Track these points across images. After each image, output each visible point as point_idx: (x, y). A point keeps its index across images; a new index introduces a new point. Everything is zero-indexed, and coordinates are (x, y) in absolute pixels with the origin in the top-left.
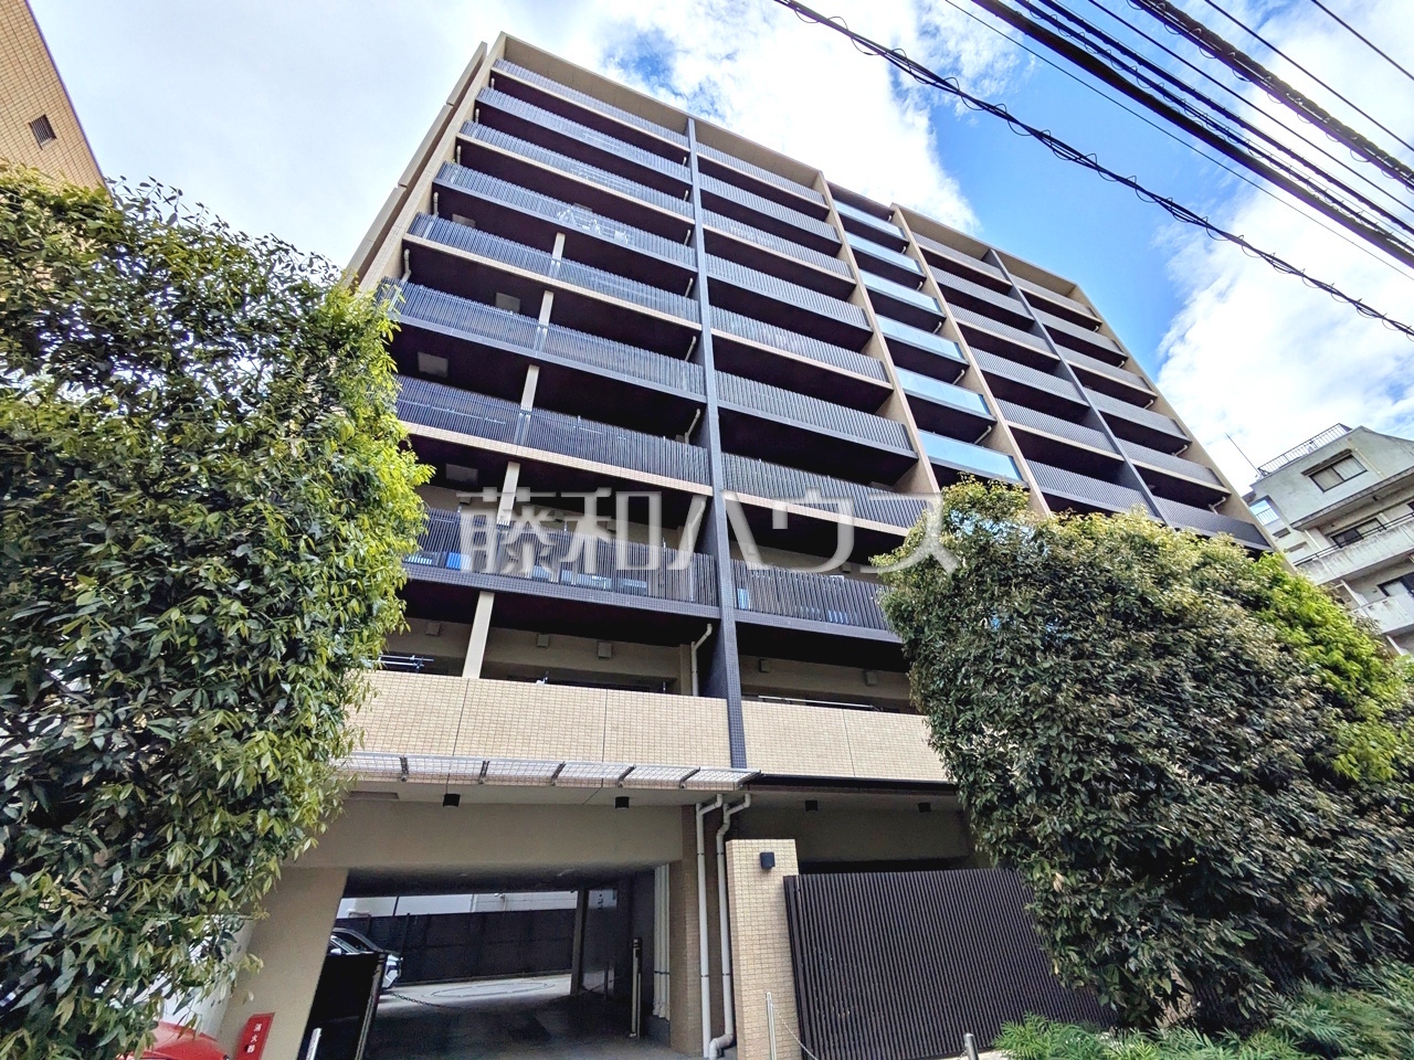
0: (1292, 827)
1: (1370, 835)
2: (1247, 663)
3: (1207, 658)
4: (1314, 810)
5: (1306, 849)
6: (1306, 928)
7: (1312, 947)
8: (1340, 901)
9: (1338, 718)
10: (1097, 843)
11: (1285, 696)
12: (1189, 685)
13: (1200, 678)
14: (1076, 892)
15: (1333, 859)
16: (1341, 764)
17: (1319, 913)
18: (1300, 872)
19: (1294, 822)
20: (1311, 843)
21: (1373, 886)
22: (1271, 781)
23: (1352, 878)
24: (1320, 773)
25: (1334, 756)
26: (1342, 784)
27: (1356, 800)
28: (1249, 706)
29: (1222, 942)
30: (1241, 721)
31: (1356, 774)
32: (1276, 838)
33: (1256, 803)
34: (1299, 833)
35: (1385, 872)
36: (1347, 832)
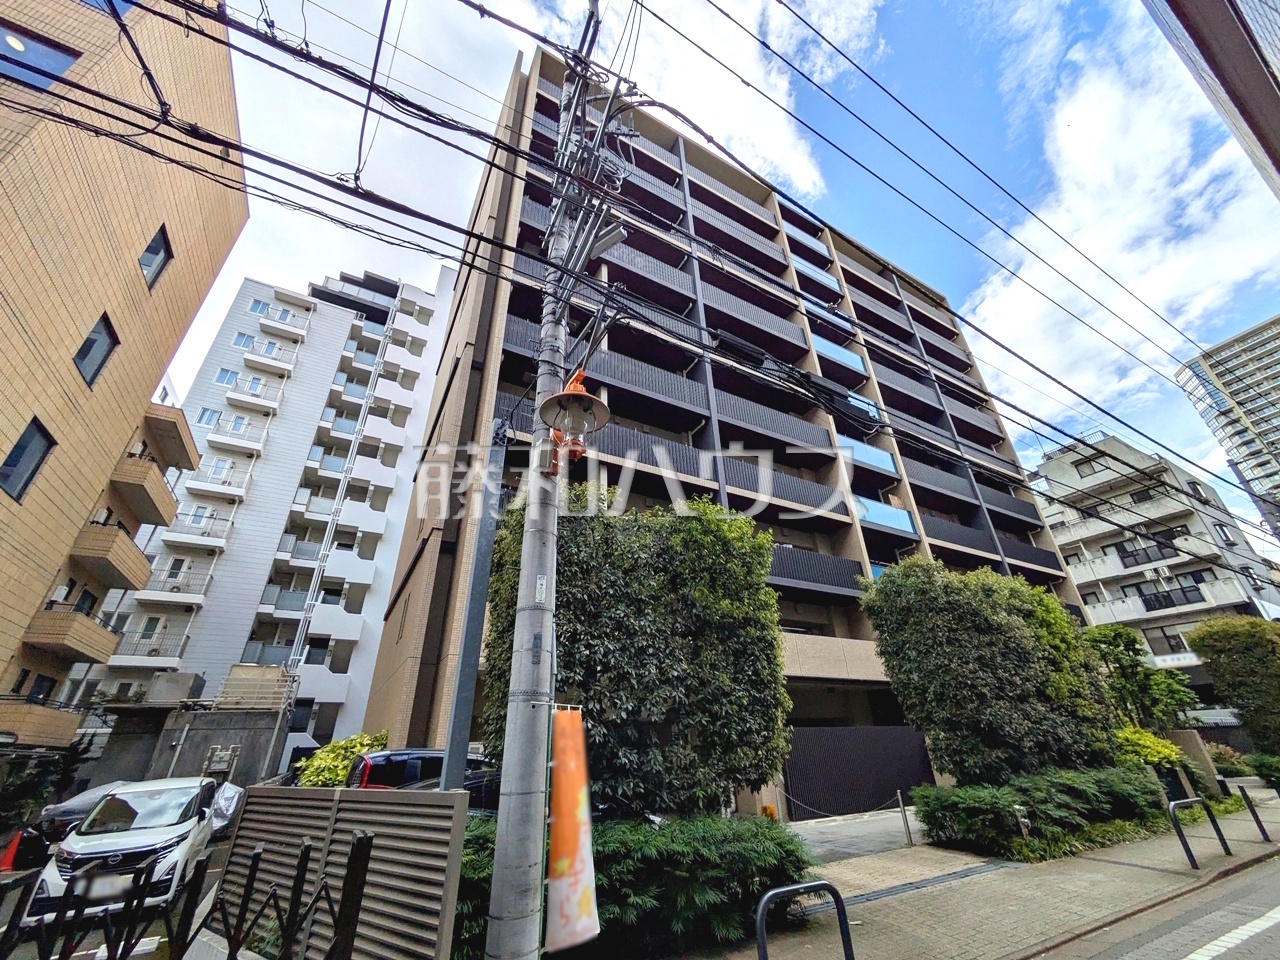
0: (1027, 717)
1: (1053, 720)
2: (1022, 648)
3: (1007, 647)
4: (1035, 710)
5: (1030, 725)
6: (1025, 753)
7: (1026, 761)
8: (1038, 744)
9: (1052, 671)
10: (960, 721)
11: (1034, 663)
12: (999, 659)
13: (1003, 655)
14: (948, 739)
15: (1039, 729)
16: (1049, 691)
17: (1030, 748)
18: (1026, 733)
19: (1028, 715)
20: (1032, 723)
21: (1051, 739)
22: (1023, 698)
23: (1044, 736)
24: (1041, 695)
25: (1047, 687)
26: (1047, 699)
27: (1052, 705)
28: (1019, 666)
29: (997, 757)
30: (1017, 674)
31: (1053, 696)
32: (1021, 721)
33: (1016, 707)
34: (1029, 720)
35: (1056, 734)
36: (1045, 719)
